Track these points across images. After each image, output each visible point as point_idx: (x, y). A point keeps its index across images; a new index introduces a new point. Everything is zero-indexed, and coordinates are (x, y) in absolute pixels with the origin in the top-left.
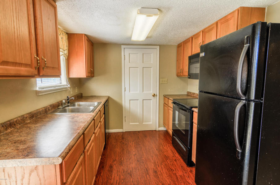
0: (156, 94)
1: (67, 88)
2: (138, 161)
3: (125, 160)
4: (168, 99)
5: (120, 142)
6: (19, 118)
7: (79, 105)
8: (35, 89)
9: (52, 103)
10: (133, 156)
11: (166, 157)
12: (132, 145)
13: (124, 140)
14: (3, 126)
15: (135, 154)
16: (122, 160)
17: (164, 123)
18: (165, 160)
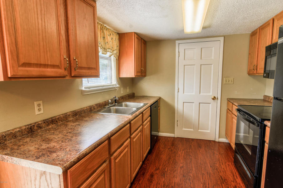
0: (216, 97)
1: (115, 88)
2: (184, 176)
3: (169, 171)
4: (233, 104)
5: (168, 149)
6: (61, 116)
7: (126, 106)
8: (81, 88)
9: (99, 102)
10: (179, 168)
11: (222, 179)
12: (180, 155)
13: (174, 146)
14: (44, 122)
15: (183, 167)
16: (166, 170)
17: (226, 134)
18: (219, 183)
